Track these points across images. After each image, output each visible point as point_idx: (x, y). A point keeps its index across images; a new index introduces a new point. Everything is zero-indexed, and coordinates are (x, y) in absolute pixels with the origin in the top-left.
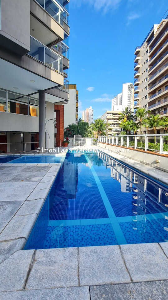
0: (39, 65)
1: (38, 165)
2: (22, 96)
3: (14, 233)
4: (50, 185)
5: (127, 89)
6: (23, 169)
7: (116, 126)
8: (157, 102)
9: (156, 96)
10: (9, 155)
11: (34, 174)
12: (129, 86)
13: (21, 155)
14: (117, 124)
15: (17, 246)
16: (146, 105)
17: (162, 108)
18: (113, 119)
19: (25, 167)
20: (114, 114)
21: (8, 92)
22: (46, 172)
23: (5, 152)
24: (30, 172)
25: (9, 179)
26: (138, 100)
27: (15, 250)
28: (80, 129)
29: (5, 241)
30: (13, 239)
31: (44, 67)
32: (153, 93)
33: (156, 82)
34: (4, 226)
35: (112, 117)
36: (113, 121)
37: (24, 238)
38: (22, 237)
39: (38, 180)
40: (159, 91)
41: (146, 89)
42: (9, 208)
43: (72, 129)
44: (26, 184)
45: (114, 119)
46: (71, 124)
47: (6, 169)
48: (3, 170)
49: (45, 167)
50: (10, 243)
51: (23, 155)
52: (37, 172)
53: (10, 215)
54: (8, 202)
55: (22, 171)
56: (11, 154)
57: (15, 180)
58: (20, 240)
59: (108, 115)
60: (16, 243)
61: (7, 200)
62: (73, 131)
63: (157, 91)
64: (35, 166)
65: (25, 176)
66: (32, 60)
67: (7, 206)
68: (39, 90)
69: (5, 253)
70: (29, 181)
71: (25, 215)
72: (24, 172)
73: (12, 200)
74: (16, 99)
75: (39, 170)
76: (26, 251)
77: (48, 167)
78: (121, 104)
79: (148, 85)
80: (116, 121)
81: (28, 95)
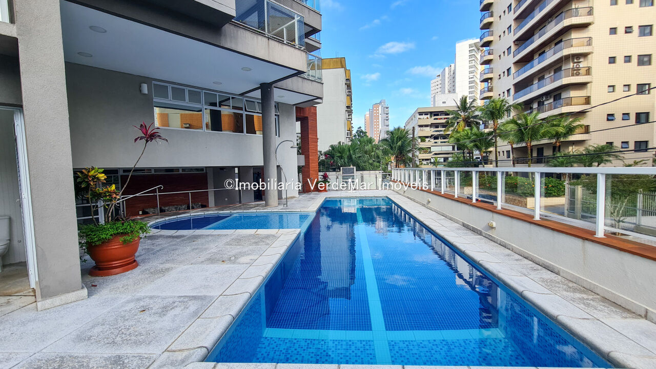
0: (255, 38)
1: (257, 233)
2: (231, 96)
3: (194, 341)
4: (266, 271)
5: (468, 54)
6: (228, 241)
7: (439, 141)
8: (536, 82)
9: (533, 67)
10: (211, 212)
11: (246, 249)
12: (470, 46)
13: (233, 212)
14: (444, 137)
15: (193, 357)
16: (508, 91)
17: (547, 94)
18: (432, 125)
19: (233, 237)
20: (436, 114)
21: (204, 91)
22: (268, 246)
23: (204, 206)
24: (238, 247)
25: (202, 259)
26: (491, 79)
27: (190, 361)
28: (355, 153)
29: (180, 350)
30: (191, 349)
31: (265, 40)
32: (526, 60)
33: (533, 35)
34: (182, 331)
35: (432, 120)
36: (433, 129)
37: (206, 347)
38: (203, 347)
39: (249, 261)
40: (540, 55)
41: (509, 53)
42: (193, 306)
43: (339, 155)
44: (228, 268)
45: (436, 126)
46: (335, 143)
47: (199, 241)
48: (195, 243)
49: (268, 237)
50: (185, 353)
51: (235, 211)
52: (251, 247)
53: (193, 317)
54: (193, 297)
55: (228, 244)
56: (213, 210)
57: (211, 260)
58: (199, 349)
59: (421, 117)
60: (194, 353)
61: (191, 294)
62: (341, 157)
63: (536, 57)
64: (250, 235)
65: (229, 254)
66: (242, 31)
67: (190, 303)
68: (261, 84)
69: (177, 364)
70: (234, 263)
71: (214, 318)
72: (229, 247)
73: (199, 294)
74: (220, 102)
75: (256, 243)
76: (204, 364)
77: (273, 236)
78: (453, 90)
79: (514, 42)
80: (439, 129)
81: (242, 94)
